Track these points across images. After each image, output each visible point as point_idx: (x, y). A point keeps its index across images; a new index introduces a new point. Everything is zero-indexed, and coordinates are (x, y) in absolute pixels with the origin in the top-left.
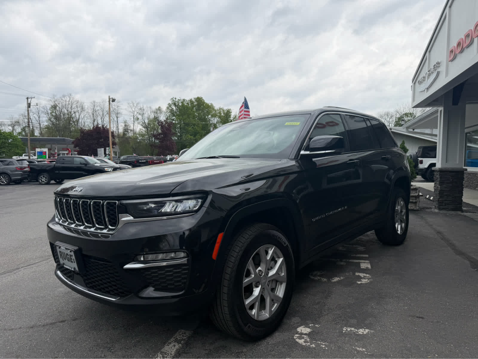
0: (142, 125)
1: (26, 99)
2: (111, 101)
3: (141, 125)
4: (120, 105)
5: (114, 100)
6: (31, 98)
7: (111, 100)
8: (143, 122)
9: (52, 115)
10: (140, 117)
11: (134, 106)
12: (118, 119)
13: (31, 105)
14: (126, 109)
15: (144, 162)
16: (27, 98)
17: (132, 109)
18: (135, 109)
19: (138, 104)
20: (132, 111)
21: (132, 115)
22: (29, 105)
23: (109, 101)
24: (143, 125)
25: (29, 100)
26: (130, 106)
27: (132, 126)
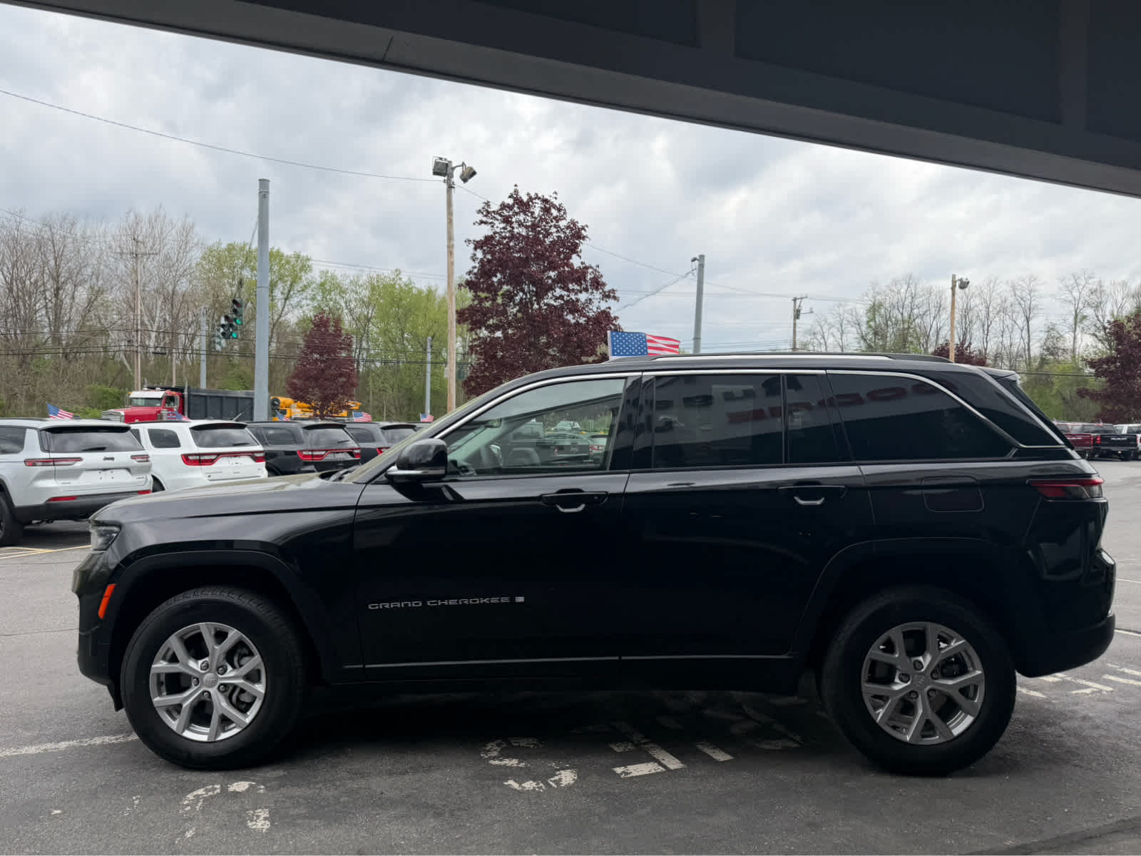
0: (1094, 335)
1: (793, 302)
2: (957, 288)
3: (1091, 334)
4: (1037, 288)
5: (964, 285)
6: (801, 298)
7: (958, 284)
8: (1098, 325)
9: (870, 326)
10: (1089, 312)
11: (1078, 285)
12: (1030, 322)
13: (802, 312)
14: (1052, 296)
15: (1123, 441)
16: (795, 300)
17: (1071, 292)
18: (1080, 293)
19: (1090, 278)
20: (1071, 298)
21: (1072, 308)
22: (797, 314)
23: (953, 288)
24: (1097, 333)
25: (798, 302)
26: (1067, 287)
27: (1069, 336)
